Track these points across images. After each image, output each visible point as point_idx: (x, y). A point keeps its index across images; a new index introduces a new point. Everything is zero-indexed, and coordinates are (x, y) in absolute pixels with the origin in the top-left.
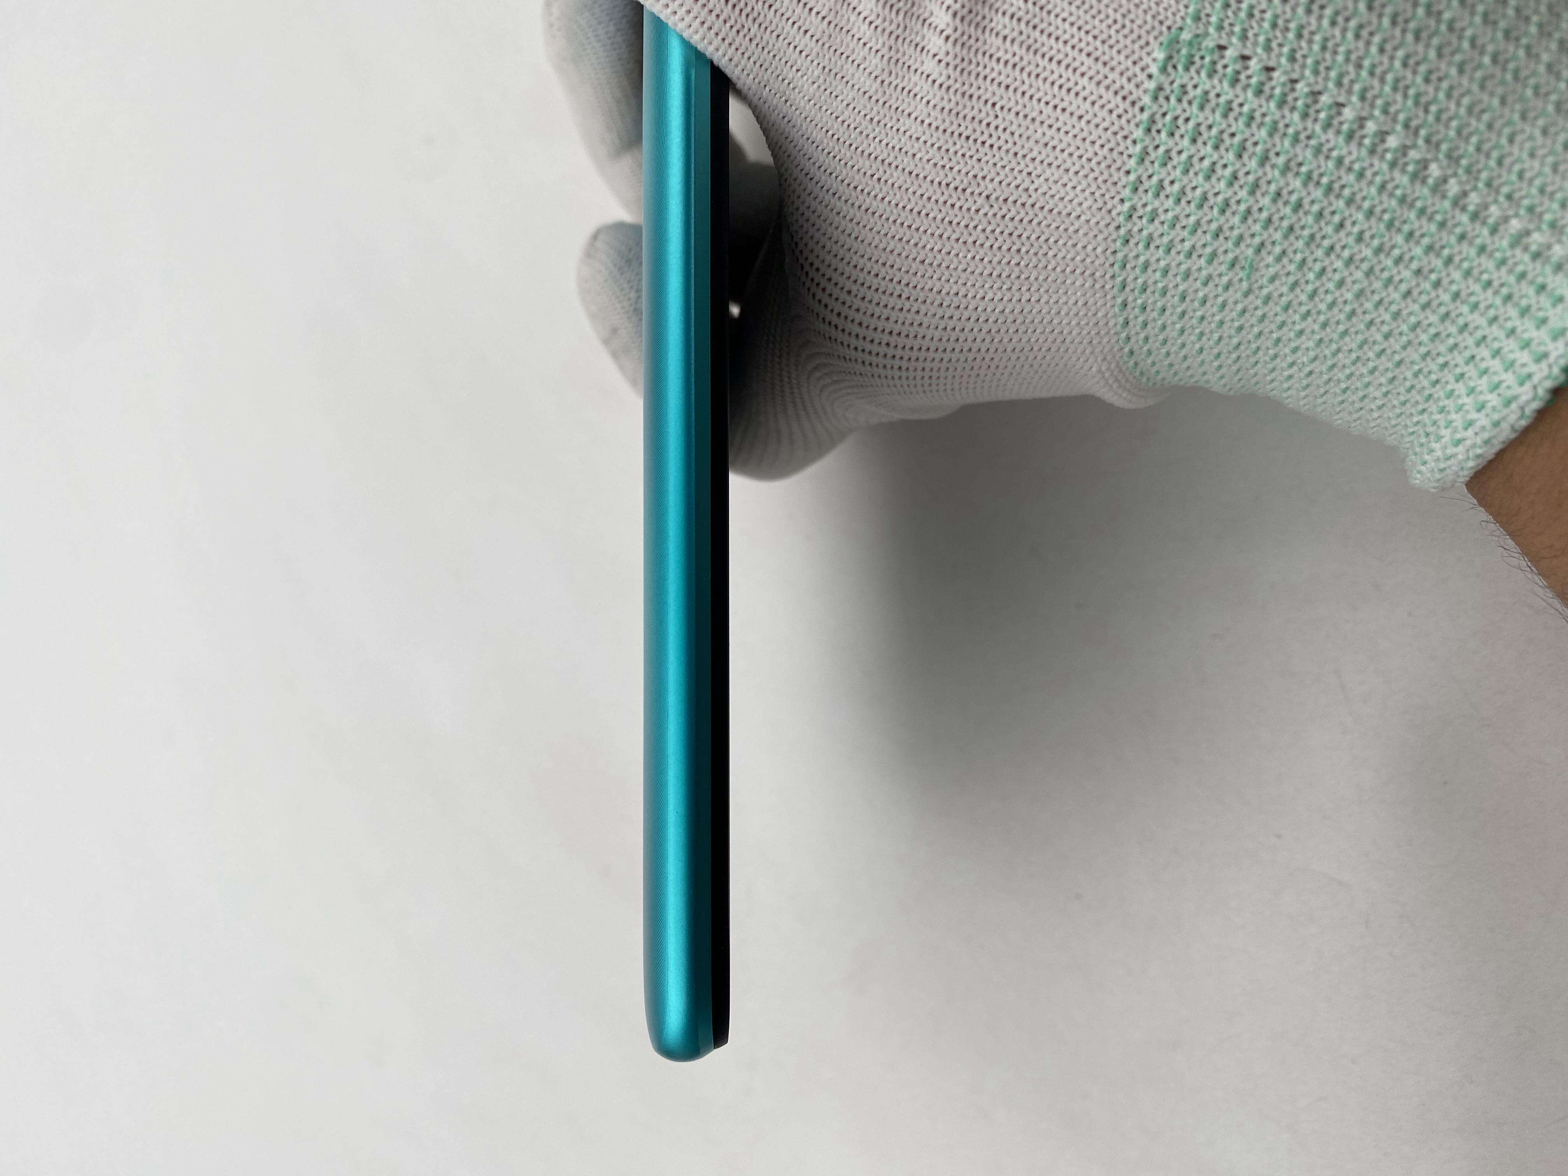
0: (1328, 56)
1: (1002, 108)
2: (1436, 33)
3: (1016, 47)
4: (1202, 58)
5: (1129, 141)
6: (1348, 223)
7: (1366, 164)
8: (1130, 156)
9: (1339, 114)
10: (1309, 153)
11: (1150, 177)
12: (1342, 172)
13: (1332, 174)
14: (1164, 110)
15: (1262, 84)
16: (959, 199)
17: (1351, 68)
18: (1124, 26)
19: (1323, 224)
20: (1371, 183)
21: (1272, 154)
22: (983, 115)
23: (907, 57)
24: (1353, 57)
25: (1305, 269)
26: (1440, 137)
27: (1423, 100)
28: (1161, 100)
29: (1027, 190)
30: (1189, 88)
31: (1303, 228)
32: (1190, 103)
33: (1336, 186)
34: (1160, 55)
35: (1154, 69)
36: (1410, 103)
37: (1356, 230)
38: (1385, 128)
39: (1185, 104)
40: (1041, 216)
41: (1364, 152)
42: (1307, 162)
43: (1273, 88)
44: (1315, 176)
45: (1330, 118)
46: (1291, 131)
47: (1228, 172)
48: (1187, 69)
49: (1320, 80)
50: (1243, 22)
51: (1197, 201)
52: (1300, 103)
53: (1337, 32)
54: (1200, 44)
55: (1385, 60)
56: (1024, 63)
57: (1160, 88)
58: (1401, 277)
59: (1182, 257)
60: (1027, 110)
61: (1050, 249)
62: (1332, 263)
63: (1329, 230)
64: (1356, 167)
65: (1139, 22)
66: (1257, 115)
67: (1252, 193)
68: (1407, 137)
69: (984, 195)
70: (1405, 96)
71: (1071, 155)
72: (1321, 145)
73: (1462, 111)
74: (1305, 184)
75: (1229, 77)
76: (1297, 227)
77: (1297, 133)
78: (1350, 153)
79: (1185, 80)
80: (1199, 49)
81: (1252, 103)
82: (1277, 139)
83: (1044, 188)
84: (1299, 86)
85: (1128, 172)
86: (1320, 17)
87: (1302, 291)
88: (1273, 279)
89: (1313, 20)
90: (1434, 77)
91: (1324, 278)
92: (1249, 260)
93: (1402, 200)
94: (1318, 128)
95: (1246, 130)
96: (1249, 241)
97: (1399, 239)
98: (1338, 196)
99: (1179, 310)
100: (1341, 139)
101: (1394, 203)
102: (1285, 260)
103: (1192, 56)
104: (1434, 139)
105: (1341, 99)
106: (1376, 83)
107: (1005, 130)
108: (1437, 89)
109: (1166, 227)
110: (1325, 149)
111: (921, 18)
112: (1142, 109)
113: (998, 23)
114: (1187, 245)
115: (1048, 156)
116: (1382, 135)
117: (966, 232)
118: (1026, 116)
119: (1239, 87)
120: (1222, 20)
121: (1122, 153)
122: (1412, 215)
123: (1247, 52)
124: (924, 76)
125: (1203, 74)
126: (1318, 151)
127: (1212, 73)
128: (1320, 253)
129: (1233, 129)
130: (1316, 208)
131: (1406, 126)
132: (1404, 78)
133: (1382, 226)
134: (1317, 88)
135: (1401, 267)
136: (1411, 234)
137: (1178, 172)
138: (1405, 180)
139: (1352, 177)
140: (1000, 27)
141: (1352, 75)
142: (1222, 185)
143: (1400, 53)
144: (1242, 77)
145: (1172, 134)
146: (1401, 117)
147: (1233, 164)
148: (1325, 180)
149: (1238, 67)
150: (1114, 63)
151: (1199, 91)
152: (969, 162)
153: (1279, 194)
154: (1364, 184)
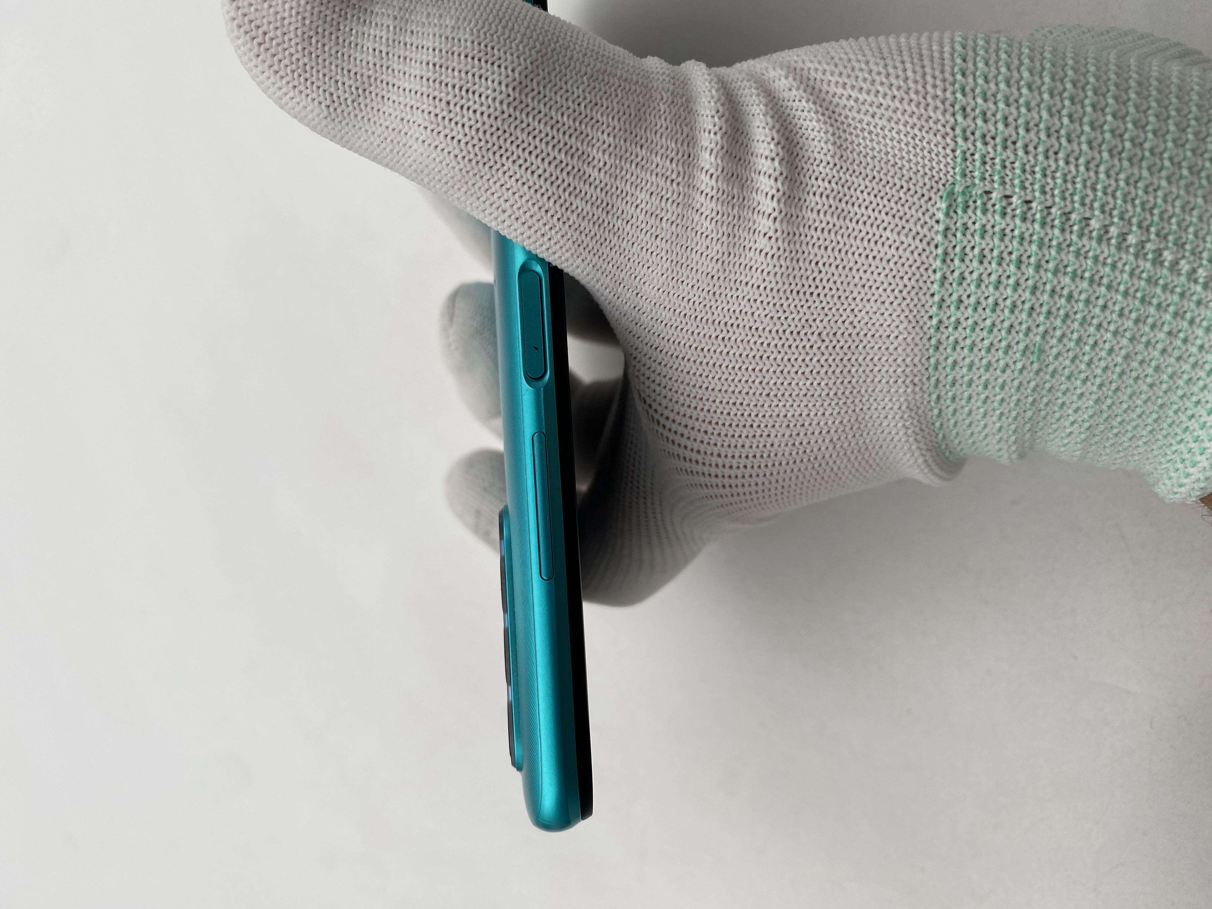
0: (1069, 185)
1: (824, 264)
2: (1142, 158)
3: (828, 217)
4: (975, 202)
5: (930, 272)
6: (1110, 304)
7: (1116, 259)
8: (932, 283)
9: (1088, 225)
10: (1071, 257)
11: (951, 295)
12: (1100, 267)
13: (1092, 269)
14: (954, 243)
15: (1025, 213)
16: (795, 340)
17: (1089, 192)
18: (909, 190)
19: (1091, 307)
20: (1122, 271)
21: (1043, 263)
22: (809, 272)
23: (742, 239)
24: (1088, 184)
25: (1082, 344)
26: (1166, 231)
27: (1148, 206)
28: (950, 236)
29: (851, 323)
30: (970, 224)
31: (1076, 313)
32: (972, 235)
33: (1097, 278)
34: (944, 205)
35: (940, 216)
36: (1138, 209)
37: (1117, 308)
38: (1125, 231)
39: (969, 236)
40: (865, 342)
41: (1113, 250)
42: (1071, 263)
43: (1034, 215)
44: (1079, 272)
45: (1082, 229)
46: (1054, 243)
47: (1011, 281)
48: (965, 211)
49: (1068, 203)
50: (999, 172)
51: (991, 306)
52: (1057, 222)
53: (1072, 168)
54: (970, 192)
55: (1113, 182)
56: (837, 227)
57: (947, 229)
58: (1157, 339)
59: (983, 352)
60: (845, 262)
61: (875, 365)
62: (1102, 336)
63: (1097, 311)
64: (1109, 261)
65: (920, 184)
66: (1026, 235)
67: (1033, 293)
68: (1142, 234)
69: (816, 333)
70: (1134, 206)
71: (885, 290)
72: (1079, 249)
73: (1178, 210)
74: (1073, 279)
75: (999, 211)
76: (1071, 313)
77: (1059, 244)
78: (1103, 252)
79: (965, 219)
80: (971, 196)
81: (1020, 228)
82: (1046, 251)
83: (867, 319)
84: (1053, 210)
85: (933, 295)
86: (1056, 160)
87: (1081, 361)
88: (1056, 357)
89: (1052, 162)
90: (1151, 189)
91: (1097, 349)
92: (1037, 345)
93: (1149, 280)
94: (1074, 237)
95: (1020, 247)
96: (1035, 331)
97: (1152, 310)
98: (1099, 285)
99: (983, 396)
100: (1094, 243)
101: (1143, 283)
102: (1065, 340)
103: (967, 202)
104: (1162, 233)
105: (1087, 215)
106: (1110, 199)
107: (828, 280)
108: (1155, 197)
109: (968, 331)
110: (1082, 252)
111: (751, 208)
112: (936, 247)
113: (811, 202)
114: (986, 343)
115: (866, 294)
116: (1123, 236)
117: (803, 365)
118: (844, 268)
119: (1008, 218)
120: (983, 173)
121: (925, 282)
122: (1159, 291)
123: (1008, 193)
124: (758, 251)
125: (979, 212)
126: (1078, 254)
127: (985, 211)
128: (1092, 329)
129: (1010, 249)
130: (1083, 297)
131: (1140, 226)
132: (1129, 193)
133: (1137, 302)
134: (1067, 210)
135: (1156, 331)
136: (1159, 305)
137: (973, 287)
138: (1148, 265)
139: (1107, 269)
140: (813, 204)
141: (1091, 196)
142: (1009, 291)
143: (1122, 176)
144: (1009, 210)
145: (963, 260)
146: (1134, 220)
147: (1015, 274)
148: (1087, 275)
149: (1004, 203)
150: (908, 216)
151: (977, 226)
152: (801, 310)
153: (1053, 291)
154: (1117, 273)
